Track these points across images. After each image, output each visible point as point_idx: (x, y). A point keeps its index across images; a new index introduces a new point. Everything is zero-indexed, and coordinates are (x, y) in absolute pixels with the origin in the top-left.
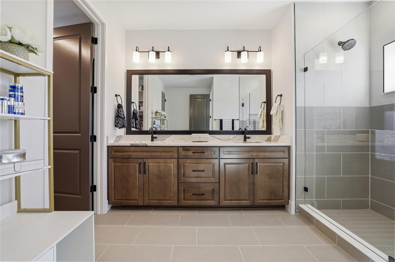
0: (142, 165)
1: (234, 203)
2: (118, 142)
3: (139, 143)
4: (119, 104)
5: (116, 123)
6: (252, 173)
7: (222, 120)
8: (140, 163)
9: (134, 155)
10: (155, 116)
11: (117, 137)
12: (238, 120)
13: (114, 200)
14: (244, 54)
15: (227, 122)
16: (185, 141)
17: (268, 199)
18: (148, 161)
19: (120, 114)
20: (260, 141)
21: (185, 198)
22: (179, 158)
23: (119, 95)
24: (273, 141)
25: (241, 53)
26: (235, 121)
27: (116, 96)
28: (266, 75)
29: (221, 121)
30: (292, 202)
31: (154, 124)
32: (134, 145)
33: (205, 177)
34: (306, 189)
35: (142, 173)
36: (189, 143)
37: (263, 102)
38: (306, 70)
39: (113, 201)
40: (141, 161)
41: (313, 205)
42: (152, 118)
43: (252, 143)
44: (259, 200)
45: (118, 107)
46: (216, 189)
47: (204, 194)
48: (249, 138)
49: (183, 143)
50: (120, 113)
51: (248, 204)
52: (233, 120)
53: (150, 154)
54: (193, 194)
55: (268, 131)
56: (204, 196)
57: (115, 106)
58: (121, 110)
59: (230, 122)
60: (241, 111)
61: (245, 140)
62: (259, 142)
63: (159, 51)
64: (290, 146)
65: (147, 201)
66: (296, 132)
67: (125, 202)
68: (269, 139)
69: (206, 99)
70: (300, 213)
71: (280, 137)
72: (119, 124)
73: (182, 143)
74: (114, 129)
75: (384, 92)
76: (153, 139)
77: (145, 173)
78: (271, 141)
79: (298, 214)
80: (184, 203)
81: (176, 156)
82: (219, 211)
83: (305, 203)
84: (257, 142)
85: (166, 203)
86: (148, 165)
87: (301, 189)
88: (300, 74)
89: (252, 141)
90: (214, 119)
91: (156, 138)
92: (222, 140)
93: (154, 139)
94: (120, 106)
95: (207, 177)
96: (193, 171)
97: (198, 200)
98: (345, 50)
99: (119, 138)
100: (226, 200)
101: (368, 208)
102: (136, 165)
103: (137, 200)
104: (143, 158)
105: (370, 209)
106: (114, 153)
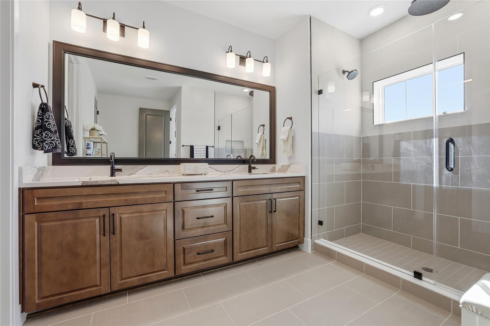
0: (107, 219)
1: (251, 254)
2: (39, 180)
3: (88, 180)
4: (42, 104)
5: (36, 140)
6: (270, 212)
7: (193, 146)
8: (104, 216)
9: (88, 202)
10: (90, 136)
11: (39, 170)
12: (213, 147)
13: (39, 299)
14: (249, 62)
15: (199, 150)
16: (170, 175)
17: (286, 241)
18: (121, 212)
19: (48, 124)
20: (267, 172)
21: (186, 262)
22: (175, 201)
23: (43, 86)
24: (278, 171)
25: (246, 59)
26: (209, 149)
27: (35, 86)
28: (270, 92)
29: (192, 148)
30: (308, 239)
31: (88, 148)
32: (89, 184)
33: (214, 225)
34: (320, 223)
35: (107, 234)
36: (175, 178)
37: (261, 125)
38: (320, 92)
39: (37, 302)
40: (105, 212)
41: (325, 239)
42: (85, 138)
43: (259, 174)
44: (277, 244)
45: (41, 108)
46: (229, 240)
47: (213, 251)
48: (254, 168)
49: (167, 178)
50: (47, 122)
51: (266, 252)
52: (207, 147)
53: (123, 198)
54: (198, 254)
55: (272, 160)
56: (214, 253)
57: (33, 108)
58: (49, 116)
59: (203, 150)
60: (217, 135)
61: (250, 171)
62: (267, 174)
63: (124, 25)
64: (304, 176)
65: (119, 282)
66: (312, 161)
67: (67, 298)
68: (273, 170)
69: (164, 117)
70: (315, 250)
71: (290, 166)
72: (47, 144)
73: (164, 178)
74: (32, 154)
75: (373, 124)
76: (114, 173)
77: (114, 234)
78: (275, 171)
79: (314, 251)
80: (184, 269)
81: (171, 198)
82: (232, 269)
83: (319, 238)
84: (265, 174)
85: (154, 277)
86: (121, 218)
87: (315, 223)
88: (315, 96)
89: (259, 173)
90: (182, 145)
91: (120, 170)
92: (221, 172)
93: (116, 172)
94: (44, 108)
95: (217, 225)
96: (198, 218)
97: (205, 260)
98: (349, 79)
99: (41, 171)
100: (241, 252)
101: (360, 232)
102: (95, 221)
103: (97, 286)
104: (109, 207)
105: (361, 233)
106: (38, 202)
